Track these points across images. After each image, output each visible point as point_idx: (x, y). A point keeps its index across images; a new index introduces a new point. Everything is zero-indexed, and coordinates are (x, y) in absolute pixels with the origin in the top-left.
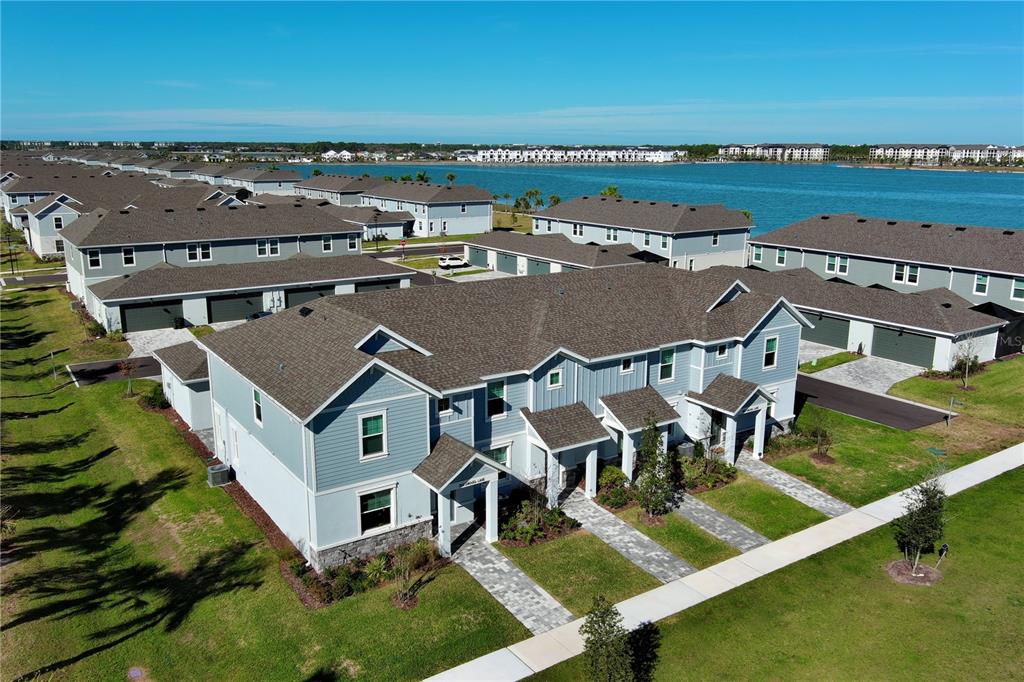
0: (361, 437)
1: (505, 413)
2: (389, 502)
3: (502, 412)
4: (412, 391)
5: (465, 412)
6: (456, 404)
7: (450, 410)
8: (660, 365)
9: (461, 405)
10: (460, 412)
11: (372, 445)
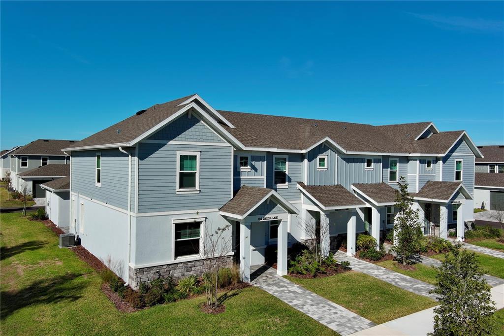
0: (178, 171)
1: (287, 183)
2: (198, 234)
3: (285, 183)
4: (220, 141)
5: (259, 171)
6: (253, 163)
7: (249, 167)
8: (389, 169)
9: (257, 164)
10: (256, 170)
11: (187, 180)
